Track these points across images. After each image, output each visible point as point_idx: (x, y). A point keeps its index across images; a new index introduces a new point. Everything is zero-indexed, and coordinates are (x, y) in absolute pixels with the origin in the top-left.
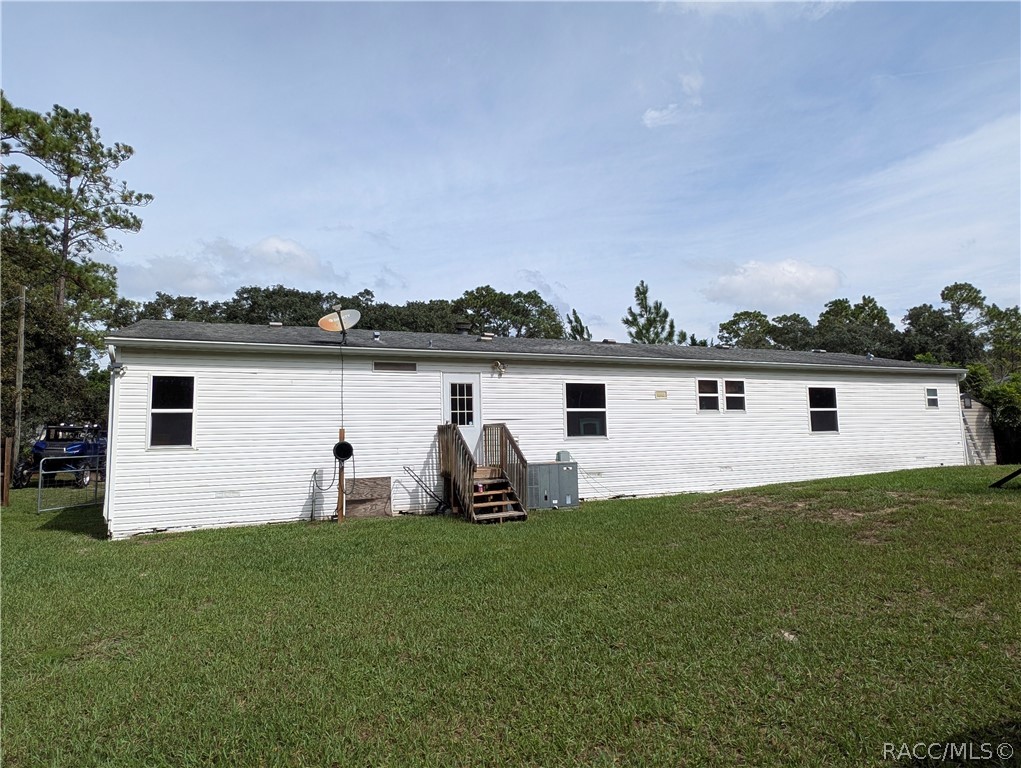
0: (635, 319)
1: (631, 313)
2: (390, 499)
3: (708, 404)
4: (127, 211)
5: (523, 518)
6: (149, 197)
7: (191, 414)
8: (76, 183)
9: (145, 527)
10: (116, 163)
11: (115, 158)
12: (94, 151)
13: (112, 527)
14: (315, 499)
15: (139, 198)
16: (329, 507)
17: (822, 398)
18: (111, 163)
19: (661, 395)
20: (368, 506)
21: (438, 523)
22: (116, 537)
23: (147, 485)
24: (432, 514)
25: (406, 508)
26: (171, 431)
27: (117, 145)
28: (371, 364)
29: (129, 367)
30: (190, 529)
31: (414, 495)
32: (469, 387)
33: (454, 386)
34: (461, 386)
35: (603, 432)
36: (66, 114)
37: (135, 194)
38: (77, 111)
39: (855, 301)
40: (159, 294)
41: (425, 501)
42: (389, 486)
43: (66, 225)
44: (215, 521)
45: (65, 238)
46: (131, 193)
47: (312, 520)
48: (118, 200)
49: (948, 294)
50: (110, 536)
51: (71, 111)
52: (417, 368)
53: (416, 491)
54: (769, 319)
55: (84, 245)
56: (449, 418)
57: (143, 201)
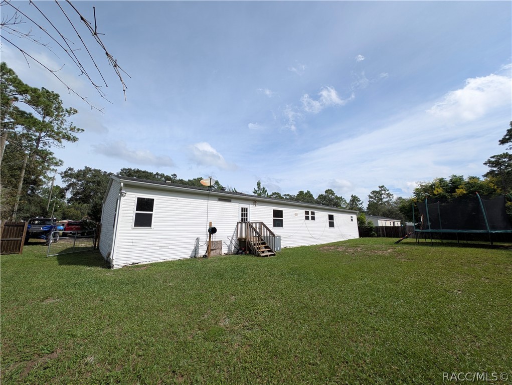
0: (257, 192)
1: (255, 190)
2: (221, 248)
3: (307, 218)
4: (71, 134)
5: (274, 255)
6: (83, 130)
7: (152, 214)
8: (47, 119)
9: (129, 262)
10: (70, 115)
11: (69, 112)
12: (58, 109)
13: (114, 263)
14: (196, 249)
15: (78, 130)
16: (202, 252)
17: (331, 217)
18: (67, 115)
19: (296, 215)
20: (214, 251)
21: (241, 257)
22: (116, 267)
23: (131, 244)
24: (235, 254)
25: (226, 252)
26: (143, 220)
27: (71, 108)
28: (217, 199)
29: (128, 193)
30: (148, 263)
31: (229, 247)
32: (247, 209)
33: (242, 208)
34: (244, 208)
35: (282, 226)
36: (47, 92)
37: (76, 128)
38: (53, 92)
39: (305, 191)
40: (86, 167)
41: (232, 248)
42: (221, 244)
43: (40, 135)
44: (158, 259)
45: (38, 140)
46: (75, 127)
47: (195, 257)
48: (68, 129)
49: (326, 192)
50: (113, 267)
51: (50, 91)
52: (232, 201)
53: (230, 246)
54: (282, 195)
55: (46, 144)
56: (241, 220)
57: (80, 131)
